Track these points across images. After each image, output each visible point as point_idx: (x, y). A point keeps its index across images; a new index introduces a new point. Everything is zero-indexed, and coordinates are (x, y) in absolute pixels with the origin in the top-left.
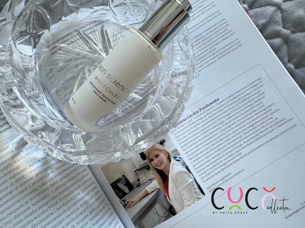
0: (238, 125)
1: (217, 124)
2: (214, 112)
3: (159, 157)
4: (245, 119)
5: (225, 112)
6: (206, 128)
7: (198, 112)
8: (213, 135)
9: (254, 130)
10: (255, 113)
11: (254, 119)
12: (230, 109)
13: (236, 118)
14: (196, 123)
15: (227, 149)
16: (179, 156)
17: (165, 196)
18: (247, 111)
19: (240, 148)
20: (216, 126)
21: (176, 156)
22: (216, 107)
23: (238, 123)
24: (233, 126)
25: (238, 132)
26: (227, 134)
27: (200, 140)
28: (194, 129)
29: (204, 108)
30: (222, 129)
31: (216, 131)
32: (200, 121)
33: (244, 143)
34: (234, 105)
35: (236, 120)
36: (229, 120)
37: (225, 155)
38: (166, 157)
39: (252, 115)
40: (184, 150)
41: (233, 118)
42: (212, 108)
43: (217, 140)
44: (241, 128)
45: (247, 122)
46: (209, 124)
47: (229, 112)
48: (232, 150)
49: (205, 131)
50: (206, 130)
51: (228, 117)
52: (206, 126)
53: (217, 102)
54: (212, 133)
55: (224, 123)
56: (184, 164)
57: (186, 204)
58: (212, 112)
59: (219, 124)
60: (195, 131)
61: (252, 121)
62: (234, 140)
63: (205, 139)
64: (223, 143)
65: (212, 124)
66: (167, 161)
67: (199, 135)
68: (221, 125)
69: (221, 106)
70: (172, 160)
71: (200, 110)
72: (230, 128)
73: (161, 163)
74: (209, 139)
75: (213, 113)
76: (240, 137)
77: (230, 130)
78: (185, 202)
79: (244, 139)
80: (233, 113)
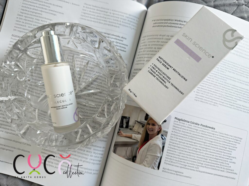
2: (206, 133)
3: (154, 126)
4: (217, 152)
5: (211, 139)
6: (194, 137)
7: (199, 125)
9: (215, 163)
11: (221, 157)
12: (215, 140)
14: (192, 130)
15: (194, 159)
16: (165, 137)
17: (138, 148)
18: (221, 149)
19: (200, 165)
20: (200, 141)
21: (164, 135)
22: (209, 132)
23: (212, 151)
24: (208, 150)
25: (208, 155)
26: (202, 151)
27: (185, 140)
28: (188, 131)
29: (204, 126)
30: (202, 146)
31: (198, 144)
32: (195, 131)
33: (205, 164)
34: (219, 139)
35: (212, 148)
36: (209, 145)
37: (190, 161)
38: (158, 130)
39: (222, 153)
40: (171, 137)
41: (212, 146)
42: (207, 130)
43: (194, 150)
44: (211, 155)
45: (216, 155)
47: (213, 141)
48: (196, 162)
49: (192, 138)
51: (210, 143)
52: (196, 136)
53: (213, 130)
54: (194, 143)
55: (205, 144)
56: (164, 144)
57: (144, 163)
59: (203, 142)
60: (187, 133)
61: (219, 157)
62: (202, 158)
63: (188, 142)
64: (195, 154)
65: (199, 138)
66: (156, 133)
67: (187, 137)
68: (203, 144)
69: (212, 134)
70: (160, 135)
71: (201, 125)
73: (152, 130)
74: (190, 145)
76: (206, 159)
77: (205, 151)
78: (144, 162)
79: (207, 162)
80: (214, 144)
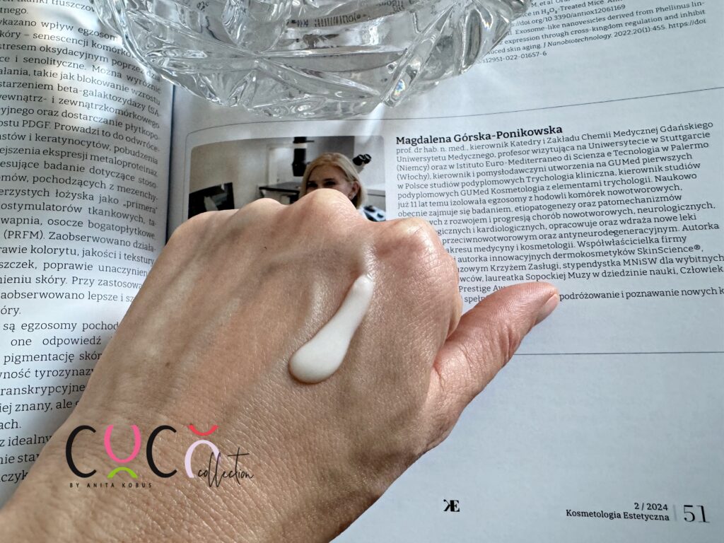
0: (577, 215)
1: (522, 185)
2: (532, 156)
4: (604, 208)
5: (560, 168)
6: (486, 183)
7: (489, 137)
8: (495, 207)
9: (613, 248)
10: (643, 206)
11: (630, 221)
12: (578, 166)
13: (579, 195)
14: (468, 161)
15: (511, 258)
18: (622, 192)
19: (547, 272)
20: (514, 190)
22: (542, 146)
23: (578, 210)
24: (561, 211)
25: (567, 231)
26: (533, 223)
27: (455, 203)
28: (455, 171)
29: (511, 135)
30: (528, 204)
31: (508, 200)
32: (483, 160)
33: (567, 265)
34: (594, 161)
35: (577, 201)
36: (558, 192)
37: (495, 268)
39: (630, 206)
41: (573, 191)
42: (531, 142)
43: (498, 225)
44: (581, 225)
45: (605, 218)
46: (499, 177)
47: (572, 172)
48: (523, 267)
49: (480, 189)
50: (484, 188)
51: (561, 182)
52: (491, 178)
53: (554, 136)
54: (495, 202)
55: (540, 194)
58: (527, 152)
59: (527, 189)
60: (455, 176)
61: (622, 222)
62: (543, 247)
63: (469, 207)
64: (509, 238)
65: (507, 181)
67: (459, 189)
68: (531, 194)
69: (558, 150)
71: (500, 134)
72: (551, 213)
74: (479, 212)
75: (526, 157)
76: (565, 246)
77: (547, 217)
79: (570, 255)
80: (580, 181)
